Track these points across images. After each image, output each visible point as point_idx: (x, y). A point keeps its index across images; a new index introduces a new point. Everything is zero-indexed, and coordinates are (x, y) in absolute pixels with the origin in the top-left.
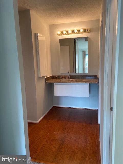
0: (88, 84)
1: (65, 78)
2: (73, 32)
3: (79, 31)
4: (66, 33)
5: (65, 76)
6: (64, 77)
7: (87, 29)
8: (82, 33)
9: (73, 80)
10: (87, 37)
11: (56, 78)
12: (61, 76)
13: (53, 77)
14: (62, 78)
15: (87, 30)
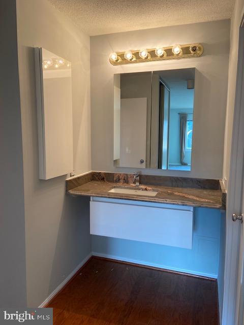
0: (192, 209)
1: (126, 181)
2: (152, 54)
3: (169, 53)
4: (134, 59)
5: (127, 175)
6: (124, 179)
7: (191, 46)
8: (178, 57)
9: (146, 189)
10: (194, 69)
11: (103, 179)
12: (116, 174)
13: (95, 177)
14: (118, 180)
15: (194, 49)
